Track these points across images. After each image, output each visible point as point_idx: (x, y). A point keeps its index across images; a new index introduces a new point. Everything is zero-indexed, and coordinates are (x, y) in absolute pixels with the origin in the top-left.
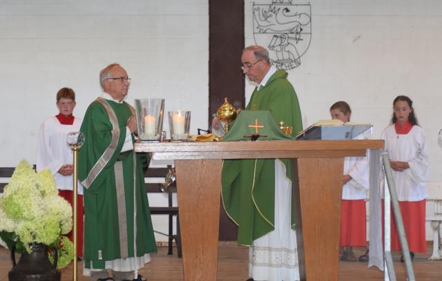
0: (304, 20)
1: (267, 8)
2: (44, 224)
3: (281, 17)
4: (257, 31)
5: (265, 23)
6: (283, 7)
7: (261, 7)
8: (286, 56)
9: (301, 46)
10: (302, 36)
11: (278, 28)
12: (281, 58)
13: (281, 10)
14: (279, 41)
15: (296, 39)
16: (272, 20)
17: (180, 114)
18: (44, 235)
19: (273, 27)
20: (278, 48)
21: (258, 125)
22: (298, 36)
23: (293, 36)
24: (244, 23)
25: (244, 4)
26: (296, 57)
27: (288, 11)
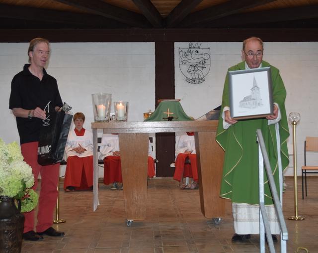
0: (206, 57)
1: (186, 51)
2: (8, 182)
3: (194, 55)
4: (181, 63)
5: (185, 59)
6: (195, 50)
7: (183, 50)
8: (197, 76)
9: (205, 71)
10: (205, 66)
11: (192, 61)
12: (194, 77)
13: (194, 52)
14: (193, 68)
15: (202, 67)
16: (189, 57)
17: (121, 104)
18: (8, 190)
20: (193, 72)
21: (170, 112)
22: (203, 66)
23: (201, 65)
24: (174, 59)
25: (174, 48)
26: (202, 77)
27: (198, 52)
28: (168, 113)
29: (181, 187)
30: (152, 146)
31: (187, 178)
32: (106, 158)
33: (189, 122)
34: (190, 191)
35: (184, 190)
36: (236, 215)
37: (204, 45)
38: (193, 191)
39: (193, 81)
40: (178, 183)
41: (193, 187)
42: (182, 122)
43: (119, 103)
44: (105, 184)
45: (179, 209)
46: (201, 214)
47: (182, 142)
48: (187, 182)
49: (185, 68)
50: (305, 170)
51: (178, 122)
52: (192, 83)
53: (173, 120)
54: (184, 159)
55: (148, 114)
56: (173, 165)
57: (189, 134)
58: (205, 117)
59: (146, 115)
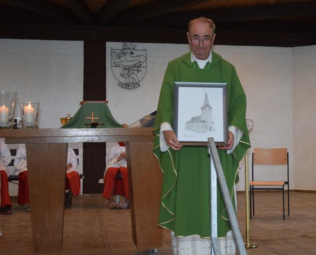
0: (142, 59)
1: (119, 52)
3: (128, 57)
4: (113, 65)
5: (119, 61)
6: (129, 51)
7: (116, 51)
8: (131, 81)
9: (140, 75)
10: (141, 69)
11: (126, 63)
12: (128, 82)
13: (128, 53)
14: (127, 72)
15: (138, 70)
16: (123, 59)
19: (123, 63)
20: (127, 76)
21: (94, 117)
23: (136, 68)
24: (105, 60)
25: (106, 49)
26: (138, 81)
27: (132, 53)
28: (92, 118)
29: (111, 206)
30: (78, 160)
31: (118, 196)
32: (21, 174)
33: (118, 129)
34: (121, 210)
35: (115, 211)
36: (177, 250)
37: (140, 46)
38: (124, 211)
39: (127, 86)
40: (107, 201)
41: (126, 206)
42: (109, 129)
43: (27, 105)
44: (19, 204)
45: (106, 236)
46: (133, 243)
47: (113, 154)
48: (118, 201)
49: (118, 71)
50: (253, 186)
51: (104, 129)
52: (126, 88)
53: (97, 126)
54: (115, 174)
55: (66, 119)
56: (101, 181)
57: (121, 144)
58: (139, 124)
59: (64, 121)
